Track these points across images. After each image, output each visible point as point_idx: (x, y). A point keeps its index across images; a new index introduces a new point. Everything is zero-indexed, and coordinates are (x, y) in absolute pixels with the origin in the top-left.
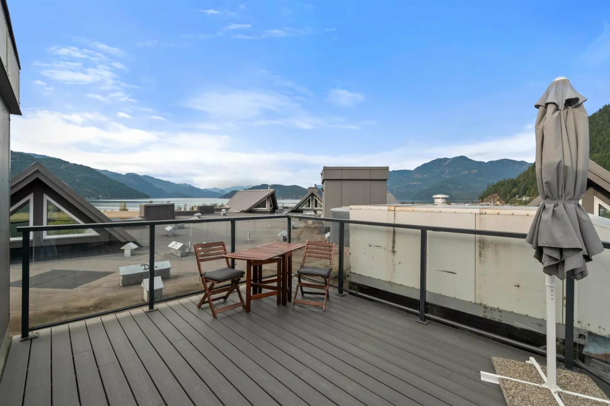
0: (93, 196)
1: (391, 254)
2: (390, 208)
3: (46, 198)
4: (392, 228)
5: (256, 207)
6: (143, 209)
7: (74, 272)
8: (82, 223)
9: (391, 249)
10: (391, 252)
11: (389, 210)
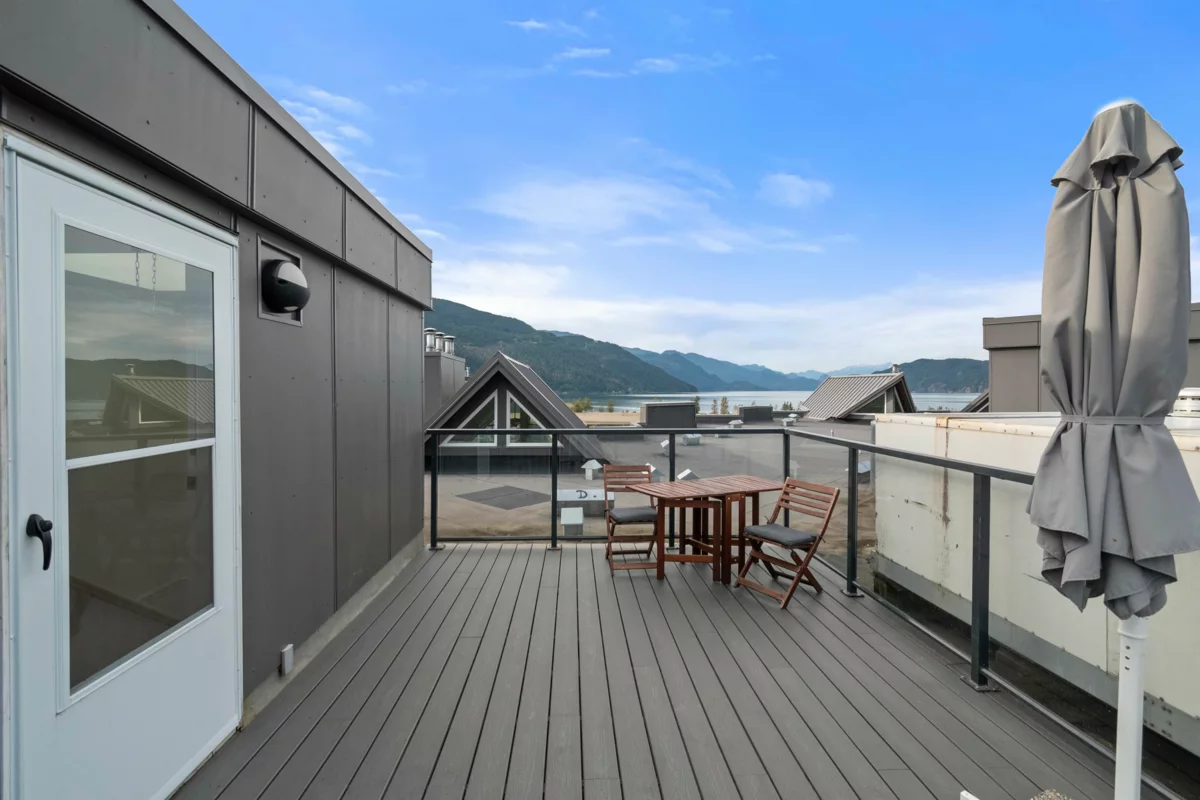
0: (621, 388)
1: (940, 523)
2: (939, 421)
3: (510, 395)
4: (942, 469)
5: (859, 411)
6: (645, 410)
7: (521, 490)
8: (544, 428)
9: (941, 512)
10: (941, 519)
11: (938, 426)
